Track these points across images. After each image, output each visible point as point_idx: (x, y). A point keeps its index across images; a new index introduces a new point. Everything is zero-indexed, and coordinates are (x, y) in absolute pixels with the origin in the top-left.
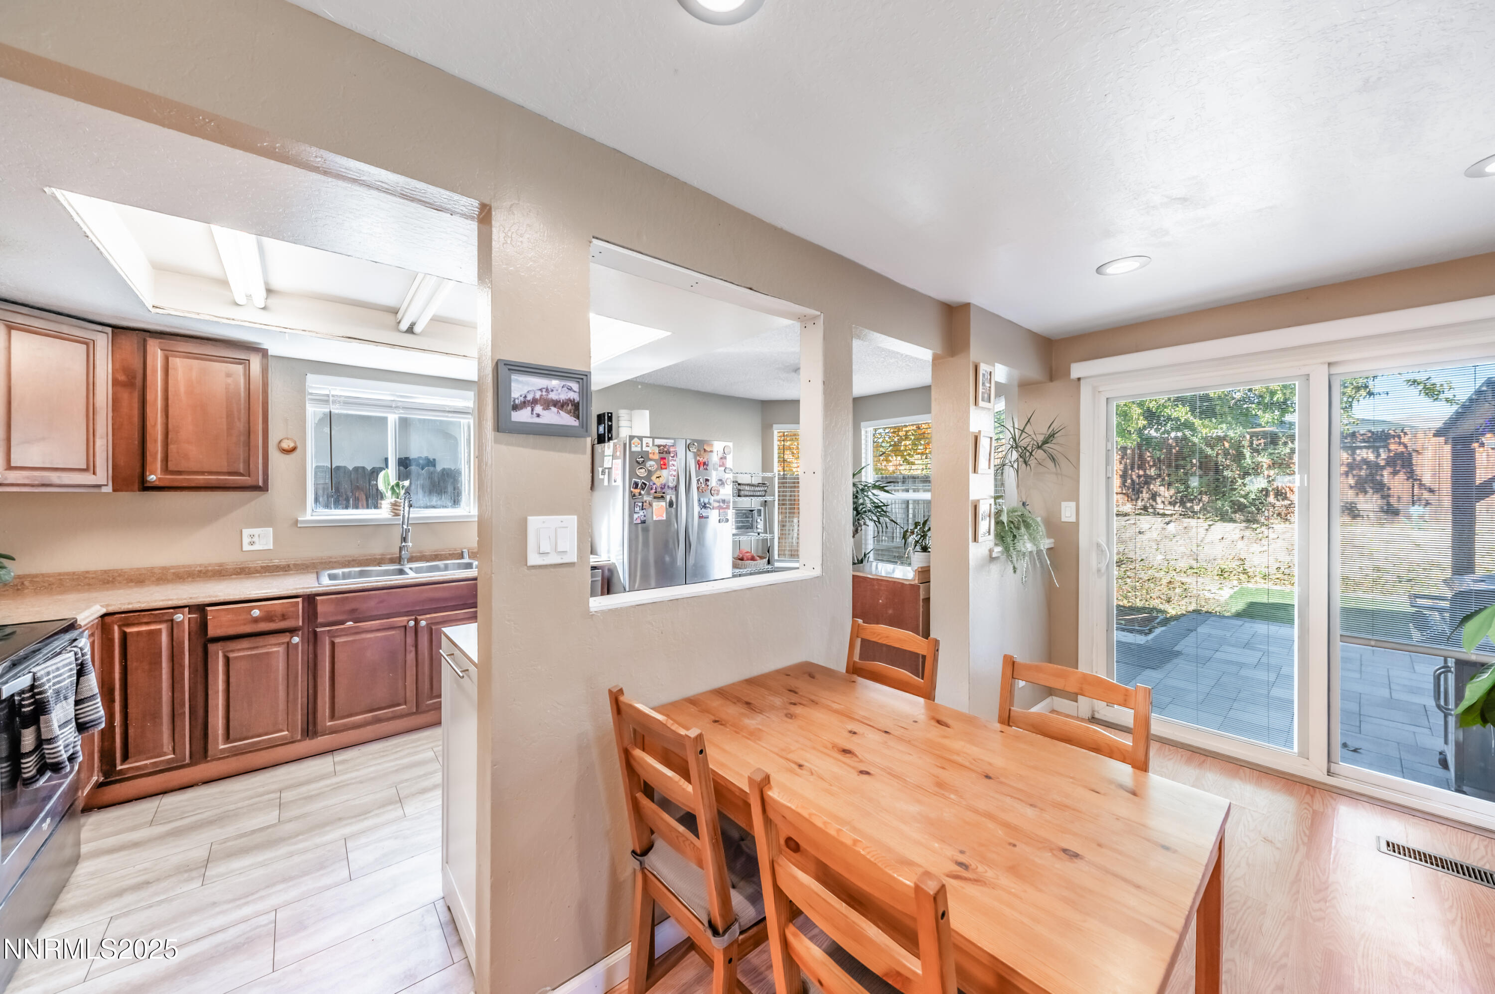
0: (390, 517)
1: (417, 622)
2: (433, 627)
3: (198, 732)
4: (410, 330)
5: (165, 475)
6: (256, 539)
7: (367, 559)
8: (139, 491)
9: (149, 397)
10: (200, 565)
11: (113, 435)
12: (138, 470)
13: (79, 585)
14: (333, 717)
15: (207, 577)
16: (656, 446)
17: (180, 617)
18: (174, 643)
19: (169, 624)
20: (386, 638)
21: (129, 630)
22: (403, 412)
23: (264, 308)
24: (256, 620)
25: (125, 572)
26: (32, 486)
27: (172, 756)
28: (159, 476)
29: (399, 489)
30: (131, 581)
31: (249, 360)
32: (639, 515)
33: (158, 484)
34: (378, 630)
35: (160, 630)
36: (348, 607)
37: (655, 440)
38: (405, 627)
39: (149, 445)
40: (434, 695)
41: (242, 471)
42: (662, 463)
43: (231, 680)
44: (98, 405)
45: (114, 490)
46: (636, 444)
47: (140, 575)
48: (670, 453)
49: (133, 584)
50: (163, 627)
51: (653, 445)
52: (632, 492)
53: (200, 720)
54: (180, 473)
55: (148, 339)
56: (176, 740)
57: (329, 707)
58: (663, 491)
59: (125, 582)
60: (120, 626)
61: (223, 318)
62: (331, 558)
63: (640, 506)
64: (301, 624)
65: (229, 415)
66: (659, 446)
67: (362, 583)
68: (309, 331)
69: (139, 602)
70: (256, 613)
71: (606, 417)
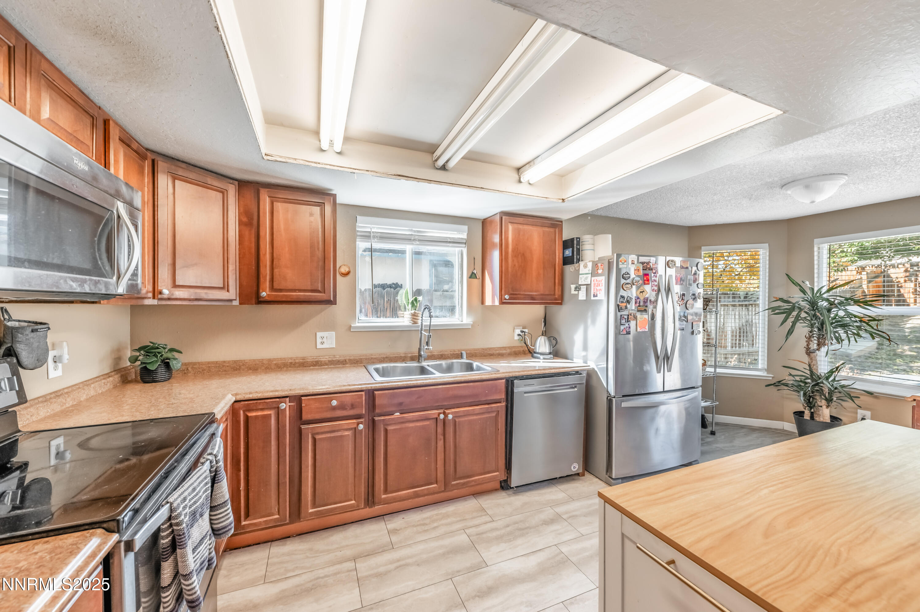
0: (410, 324)
1: (446, 415)
2: (457, 420)
3: (295, 498)
4: (444, 168)
5: (271, 292)
6: (325, 340)
7: (395, 357)
8: (256, 304)
9: (262, 233)
10: (291, 358)
11: (239, 263)
12: (255, 289)
13: (220, 371)
14: (386, 491)
15: (295, 367)
16: (641, 263)
17: (283, 406)
18: (279, 426)
19: (276, 409)
20: (423, 427)
21: (250, 414)
22: (418, 243)
23: (339, 153)
24: (334, 408)
25: (246, 362)
26: (190, 300)
27: (277, 516)
28: (268, 293)
29: (417, 303)
30: (250, 369)
31: (324, 203)
32: (625, 326)
33: (268, 299)
34: (417, 421)
35: (270, 414)
36: (396, 401)
37: (640, 257)
38: (437, 418)
39: (262, 269)
40: (457, 476)
41: (320, 289)
42: (645, 279)
43: (317, 457)
44: (230, 239)
45: (240, 304)
46: (623, 262)
47: (255, 364)
48: (652, 269)
49: (251, 371)
50: (272, 412)
51: (638, 262)
52: (618, 305)
53: (296, 488)
54: (280, 290)
55: (260, 189)
56: (280, 504)
57: (383, 483)
58: (646, 305)
59: (246, 369)
60: (244, 412)
61: (312, 162)
62: (372, 355)
63: (625, 319)
64: (364, 412)
65: (312, 246)
66: (643, 263)
67: (406, 381)
68: (371, 171)
69: (257, 392)
70: (334, 403)
71: (575, 242)
